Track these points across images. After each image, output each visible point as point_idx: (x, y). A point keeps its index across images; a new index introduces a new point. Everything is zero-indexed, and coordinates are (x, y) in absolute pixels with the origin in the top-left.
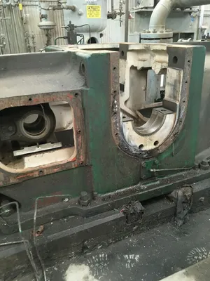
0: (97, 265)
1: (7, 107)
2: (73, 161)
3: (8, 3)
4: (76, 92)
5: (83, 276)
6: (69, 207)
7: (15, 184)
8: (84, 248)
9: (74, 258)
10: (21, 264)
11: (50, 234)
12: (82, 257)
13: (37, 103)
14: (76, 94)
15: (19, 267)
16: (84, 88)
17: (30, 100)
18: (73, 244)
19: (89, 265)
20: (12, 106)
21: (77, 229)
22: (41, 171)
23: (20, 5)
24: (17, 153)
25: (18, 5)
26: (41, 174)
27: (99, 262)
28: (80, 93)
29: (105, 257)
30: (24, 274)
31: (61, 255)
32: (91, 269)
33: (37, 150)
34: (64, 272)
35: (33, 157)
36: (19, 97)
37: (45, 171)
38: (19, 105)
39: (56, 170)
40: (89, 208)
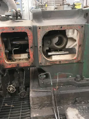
0: (82, 110)
1: (51, 30)
2: (75, 59)
3: (42, 4)
4: (82, 25)
5: (75, 114)
6: (70, 81)
7: (49, 66)
8: (76, 101)
9: (70, 105)
10: (47, 101)
11: (61, 91)
12: (75, 105)
13: (64, 29)
14: (82, 26)
15: (46, 102)
16: (86, 24)
17: (61, 27)
18: (71, 98)
19: (78, 110)
20: (53, 30)
21: (74, 91)
22: (60, 61)
23: (46, 5)
24: (50, 54)
25: (45, 5)
26: (60, 63)
27: (83, 109)
28: (84, 26)
29: (86, 108)
30: (48, 106)
31: (65, 102)
32: (79, 111)
33: (58, 53)
34: (66, 110)
35: (56, 56)
36: (57, 26)
37: (62, 62)
38: (56, 30)
39: (66, 62)
40: (80, 83)
